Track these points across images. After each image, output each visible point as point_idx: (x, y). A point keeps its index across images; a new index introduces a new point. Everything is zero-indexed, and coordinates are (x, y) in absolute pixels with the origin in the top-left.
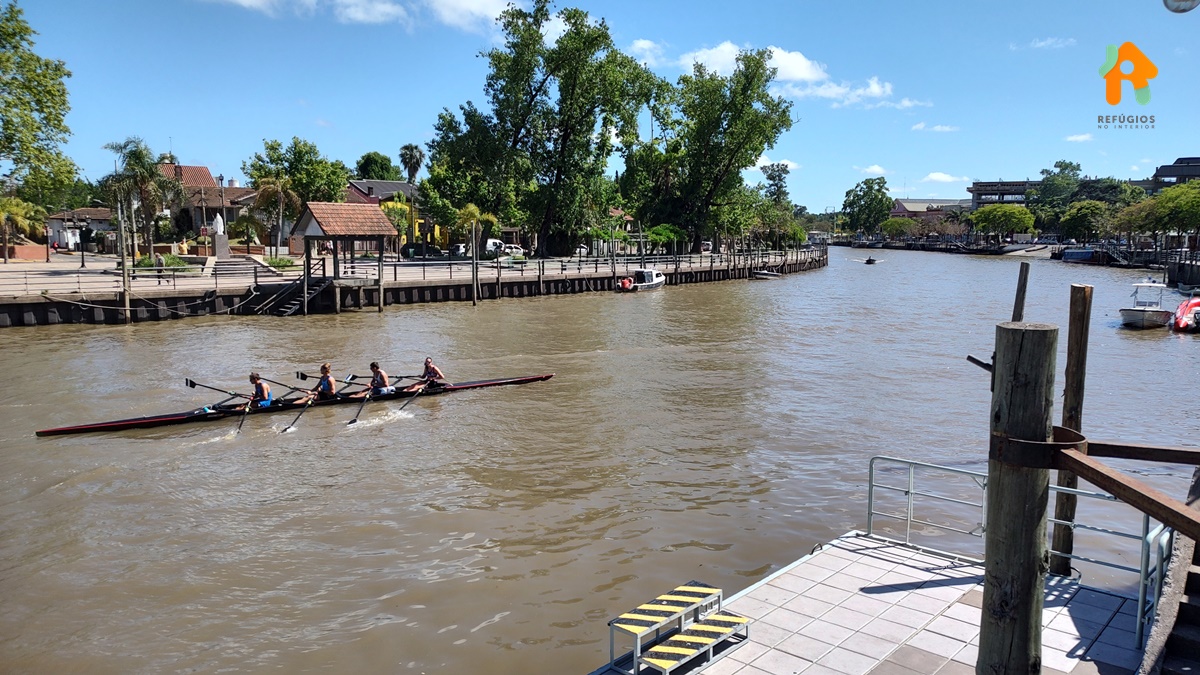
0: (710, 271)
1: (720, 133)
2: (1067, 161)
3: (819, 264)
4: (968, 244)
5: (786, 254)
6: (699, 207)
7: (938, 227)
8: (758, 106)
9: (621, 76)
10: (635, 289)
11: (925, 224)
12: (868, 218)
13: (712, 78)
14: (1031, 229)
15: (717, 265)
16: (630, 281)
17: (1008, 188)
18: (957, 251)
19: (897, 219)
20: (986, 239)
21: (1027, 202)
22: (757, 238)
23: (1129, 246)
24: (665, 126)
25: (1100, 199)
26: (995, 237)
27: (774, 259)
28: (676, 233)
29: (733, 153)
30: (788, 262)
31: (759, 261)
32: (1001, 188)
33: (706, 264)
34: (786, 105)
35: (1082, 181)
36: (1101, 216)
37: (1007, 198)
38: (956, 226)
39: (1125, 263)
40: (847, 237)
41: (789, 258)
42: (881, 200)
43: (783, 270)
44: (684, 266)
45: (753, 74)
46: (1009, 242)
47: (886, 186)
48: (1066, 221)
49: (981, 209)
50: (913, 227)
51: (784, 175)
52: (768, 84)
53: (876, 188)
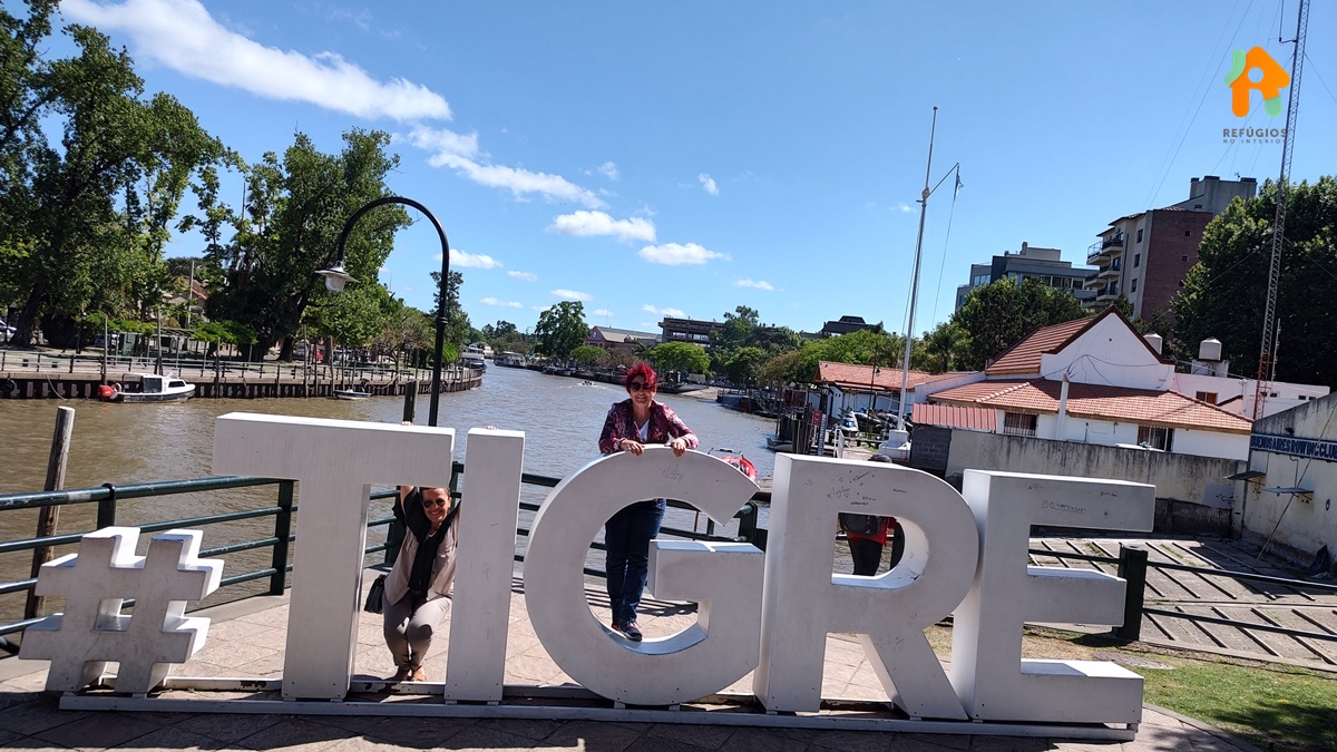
0: (276, 385)
2: (747, 307)
7: (627, 359)
10: (120, 399)
11: (618, 355)
12: (562, 343)
14: (707, 371)
15: (286, 378)
16: (116, 389)
17: (697, 327)
19: (593, 347)
20: (666, 376)
21: (712, 343)
26: (674, 375)
32: (689, 326)
35: (756, 327)
36: (759, 363)
37: (692, 336)
40: (539, 362)
42: (576, 325)
44: (231, 376)
46: (685, 382)
47: (582, 311)
48: (730, 365)
49: (665, 346)
50: (604, 356)
53: (573, 312)
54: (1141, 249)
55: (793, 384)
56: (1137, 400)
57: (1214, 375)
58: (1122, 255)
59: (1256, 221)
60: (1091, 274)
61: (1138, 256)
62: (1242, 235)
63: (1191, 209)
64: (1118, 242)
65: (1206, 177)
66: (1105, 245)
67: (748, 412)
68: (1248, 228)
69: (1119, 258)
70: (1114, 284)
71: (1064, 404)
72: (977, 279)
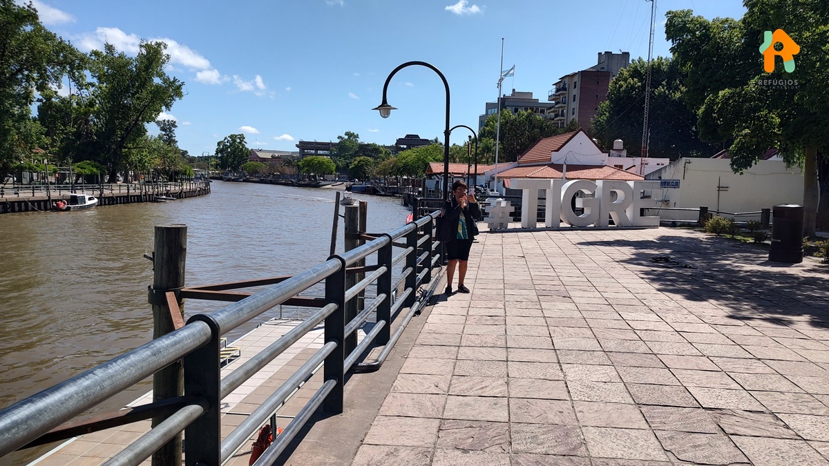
0: (128, 196)
1: (129, 97)
2: (352, 132)
3: (205, 192)
4: (299, 180)
5: (182, 185)
6: (114, 149)
7: (280, 169)
8: (157, 81)
9: (48, 48)
10: (68, 209)
11: (272, 167)
12: (233, 161)
13: (121, 56)
14: (334, 172)
15: (132, 191)
16: (64, 203)
17: (319, 146)
18: (292, 185)
19: (253, 163)
20: (309, 177)
21: (331, 155)
22: (158, 173)
23: (385, 184)
24: (80, 86)
25: (370, 156)
26: (314, 177)
27: (173, 188)
28: (97, 167)
29: (141, 112)
30: (184, 190)
31: (162, 189)
32: (316, 146)
33: (124, 191)
34: (180, 83)
35: (360, 144)
36: (370, 166)
37: (319, 152)
38: (291, 169)
39: (383, 193)
40: (219, 174)
41: (185, 187)
42: (242, 149)
43: (179, 196)
44: (107, 192)
45: (152, 57)
46: (321, 180)
47: (245, 140)
48: (353, 168)
49: (305, 159)
50: (264, 168)
51: (173, 128)
52: (164, 65)
53: (238, 141)
54: (576, 92)
55: (394, 177)
56: (594, 170)
57: (620, 156)
58: (567, 95)
59: (633, 79)
60: (551, 106)
61: (575, 96)
62: (627, 87)
63: (599, 69)
64: (564, 89)
65: (606, 52)
66: (557, 90)
67: (370, 194)
68: (630, 83)
69: (565, 97)
70: (563, 111)
71: (564, 175)
72: (489, 111)
